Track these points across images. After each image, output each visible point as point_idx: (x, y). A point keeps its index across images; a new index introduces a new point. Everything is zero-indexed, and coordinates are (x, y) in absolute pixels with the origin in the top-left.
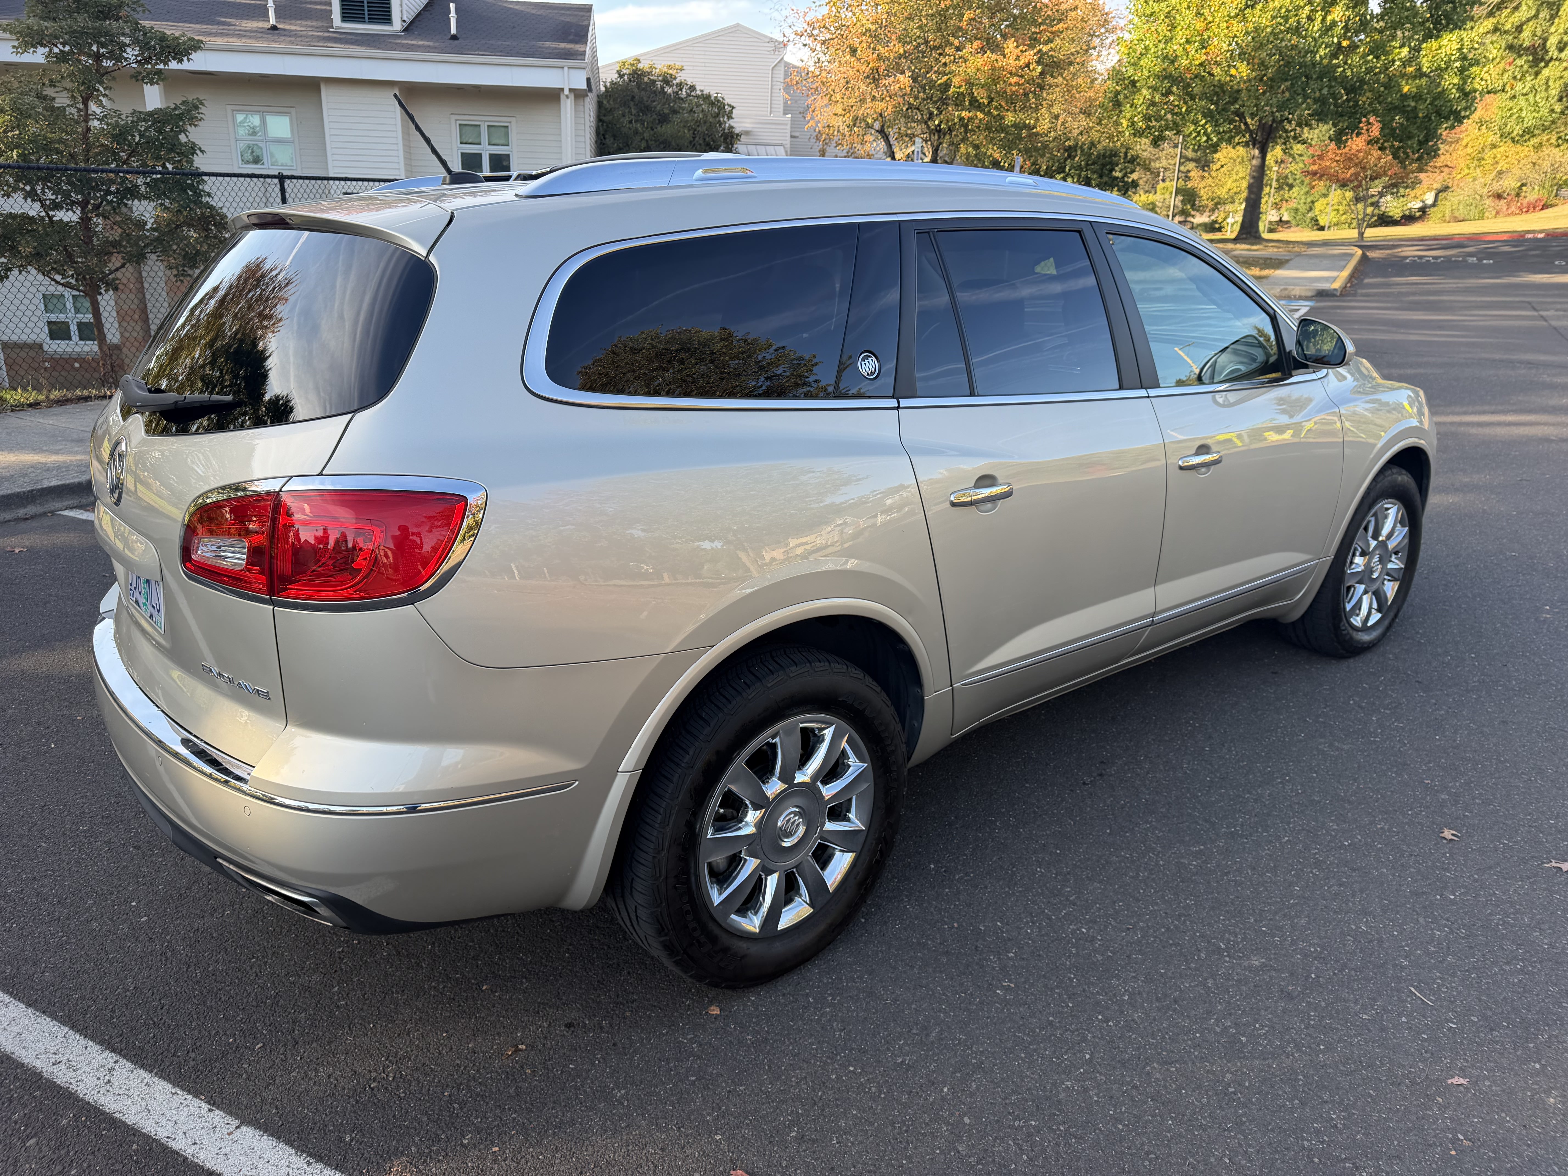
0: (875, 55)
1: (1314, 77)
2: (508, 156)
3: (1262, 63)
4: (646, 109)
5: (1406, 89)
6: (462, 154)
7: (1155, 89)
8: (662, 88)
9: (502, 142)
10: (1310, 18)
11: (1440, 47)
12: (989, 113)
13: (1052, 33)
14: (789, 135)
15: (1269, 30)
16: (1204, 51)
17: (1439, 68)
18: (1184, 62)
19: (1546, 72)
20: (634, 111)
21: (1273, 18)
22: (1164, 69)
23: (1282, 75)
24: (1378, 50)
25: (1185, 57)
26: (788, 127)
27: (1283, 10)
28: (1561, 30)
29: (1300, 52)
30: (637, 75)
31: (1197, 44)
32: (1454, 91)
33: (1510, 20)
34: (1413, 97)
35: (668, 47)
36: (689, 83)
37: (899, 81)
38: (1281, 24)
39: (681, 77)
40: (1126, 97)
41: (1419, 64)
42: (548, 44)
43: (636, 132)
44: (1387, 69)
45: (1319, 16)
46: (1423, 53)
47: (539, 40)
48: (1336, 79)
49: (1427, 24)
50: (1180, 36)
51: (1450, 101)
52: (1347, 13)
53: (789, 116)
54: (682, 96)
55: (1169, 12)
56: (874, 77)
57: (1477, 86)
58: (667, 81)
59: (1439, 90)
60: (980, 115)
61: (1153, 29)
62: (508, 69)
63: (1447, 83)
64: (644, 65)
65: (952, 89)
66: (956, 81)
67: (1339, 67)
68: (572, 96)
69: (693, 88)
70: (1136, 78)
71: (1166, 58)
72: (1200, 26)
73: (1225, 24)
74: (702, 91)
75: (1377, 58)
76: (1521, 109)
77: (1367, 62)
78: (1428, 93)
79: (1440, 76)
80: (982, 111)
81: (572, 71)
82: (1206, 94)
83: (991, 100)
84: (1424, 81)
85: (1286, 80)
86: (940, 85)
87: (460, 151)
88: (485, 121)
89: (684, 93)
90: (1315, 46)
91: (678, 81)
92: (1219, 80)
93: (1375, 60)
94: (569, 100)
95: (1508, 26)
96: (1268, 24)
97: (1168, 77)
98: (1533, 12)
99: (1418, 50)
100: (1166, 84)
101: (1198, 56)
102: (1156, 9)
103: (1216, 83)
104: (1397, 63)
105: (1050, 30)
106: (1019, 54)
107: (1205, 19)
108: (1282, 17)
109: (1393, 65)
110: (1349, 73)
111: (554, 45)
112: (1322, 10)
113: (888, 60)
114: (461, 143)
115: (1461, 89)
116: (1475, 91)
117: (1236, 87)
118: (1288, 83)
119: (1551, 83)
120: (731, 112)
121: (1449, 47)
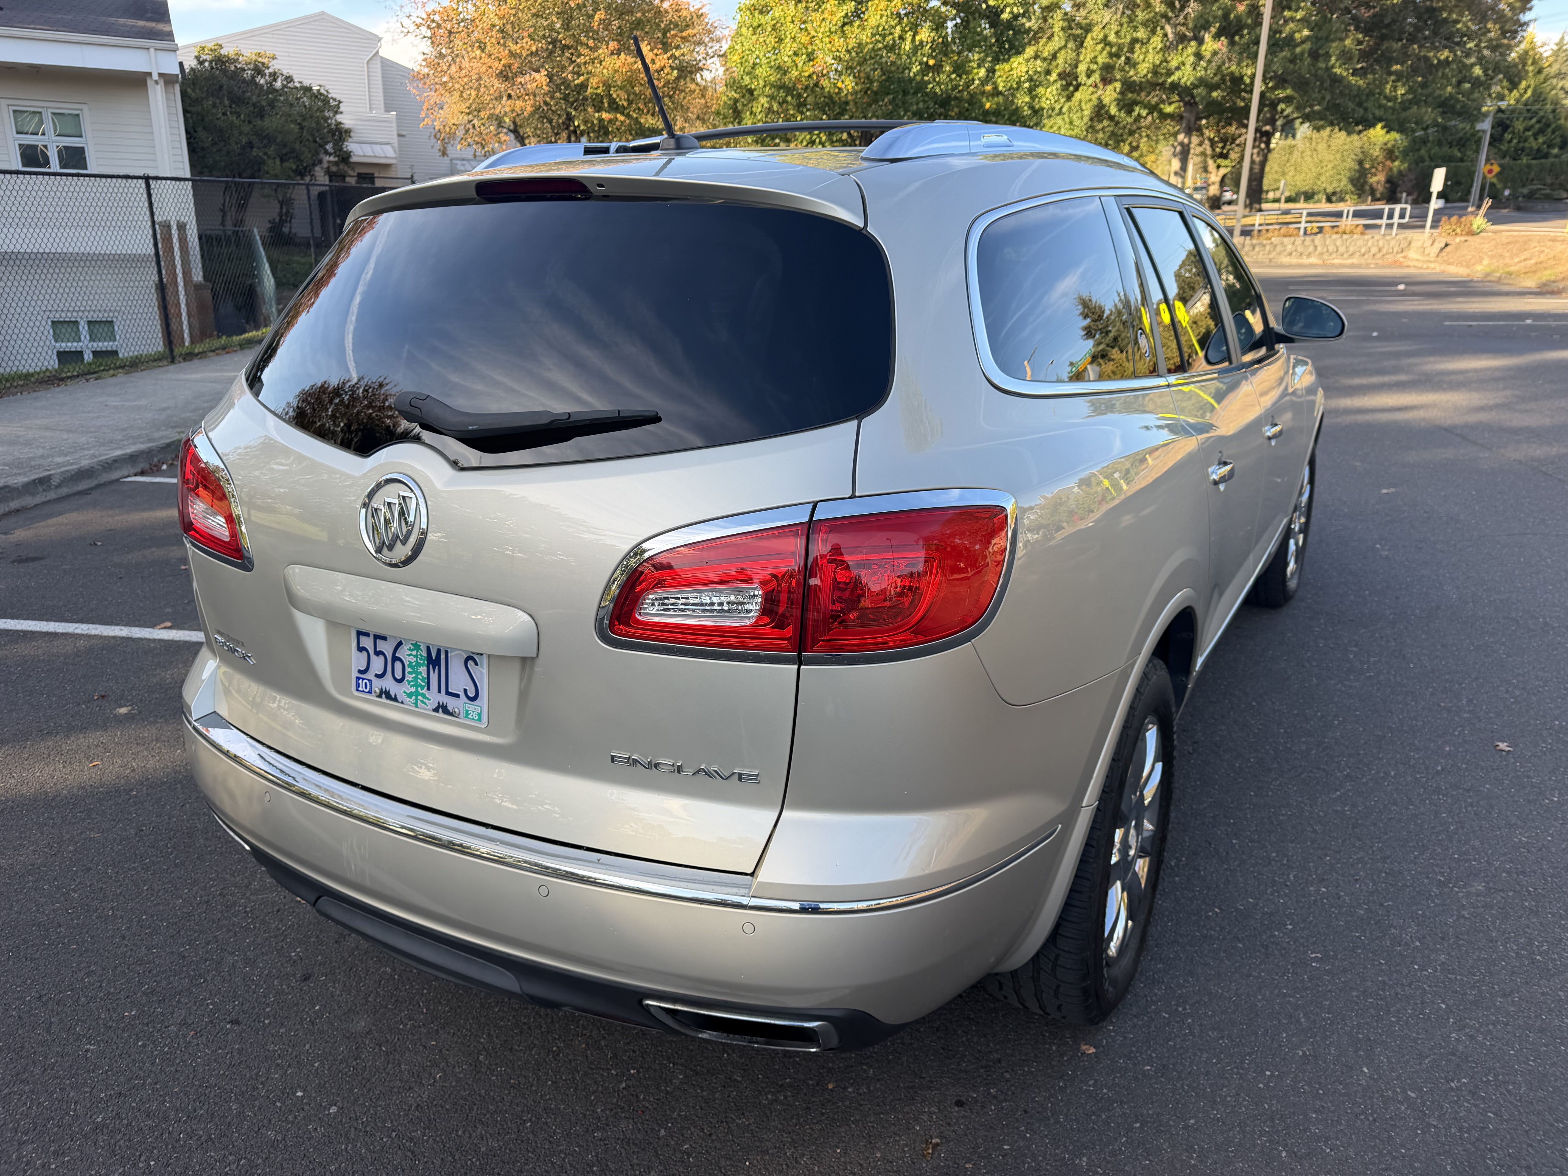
0: (507, 52)
1: (912, 91)
2: (83, 148)
3: (868, 77)
4: (237, 100)
5: (988, 105)
6: (20, 145)
7: (772, 97)
8: (253, 77)
9: (74, 133)
10: (901, 38)
11: (1012, 70)
12: (628, 116)
13: (682, 38)
14: (395, 133)
15: (870, 46)
16: (811, 63)
17: (1011, 88)
18: (795, 73)
19: (1078, 95)
20: (227, 102)
21: (873, 35)
22: (780, 79)
23: (884, 90)
24: (960, 69)
25: (795, 69)
26: (394, 125)
27: (880, 29)
28: (1088, 60)
29: (898, 68)
30: (221, 61)
31: (804, 56)
32: (1026, 108)
33: (1047, 49)
34: (994, 113)
35: (243, 33)
36: (285, 73)
37: (535, 80)
38: (879, 42)
39: (275, 66)
40: (744, 105)
41: (995, 83)
42: (122, 21)
43: (232, 125)
44: (968, 87)
45: (909, 36)
46: (998, 74)
47: (110, 16)
48: (927, 94)
49: (994, 48)
50: (788, 48)
51: (1023, 117)
52: (932, 35)
53: (394, 113)
54: (278, 88)
55: (774, 25)
56: (505, 75)
57: (1044, 105)
58: (258, 70)
59: (1014, 107)
60: (621, 118)
61: (761, 40)
62: (77, 47)
63: (1020, 101)
64: (228, 50)
65: (589, 91)
66: (593, 81)
67: (930, 83)
68: (162, 82)
69: (289, 79)
70: (753, 87)
71: (779, 68)
72: (805, 39)
73: (827, 40)
74: (301, 82)
75: (960, 76)
76: (1060, 128)
77: (951, 80)
78: (1005, 109)
79: (1013, 95)
80: (622, 114)
81: (160, 53)
82: (818, 104)
83: (630, 102)
84: (1001, 99)
85: (888, 94)
86: (575, 86)
87: (17, 143)
88: (47, 108)
89: (278, 84)
90: (910, 63)
91: (271, 70)
92: (829, 92)
93: (958, 79)
94: (159, 86)
95: (1045, 54)
96: (868, 40)
97: (782, 87)
98: (1063, 43)
99: (994, 71)
100: (782, 93)
101: (806, 68)
102: (763, 21)
103: (826, 94)
104: (977, 82)
105: (680, 35)
106: (654, 57)
107: (809, 34)
108: (880, 35)
109: (973, 83)
110: (938, 90)
111: (131, 22)
112: (911, 29)
113: (520, 57)
114: (18, 133)
115: (1031, 107)
116: (1043, 109)
117: (843, 99)
118: (891, 97)
119: (1083, 104)
120: (338, 106)
121: (1019, 69)
